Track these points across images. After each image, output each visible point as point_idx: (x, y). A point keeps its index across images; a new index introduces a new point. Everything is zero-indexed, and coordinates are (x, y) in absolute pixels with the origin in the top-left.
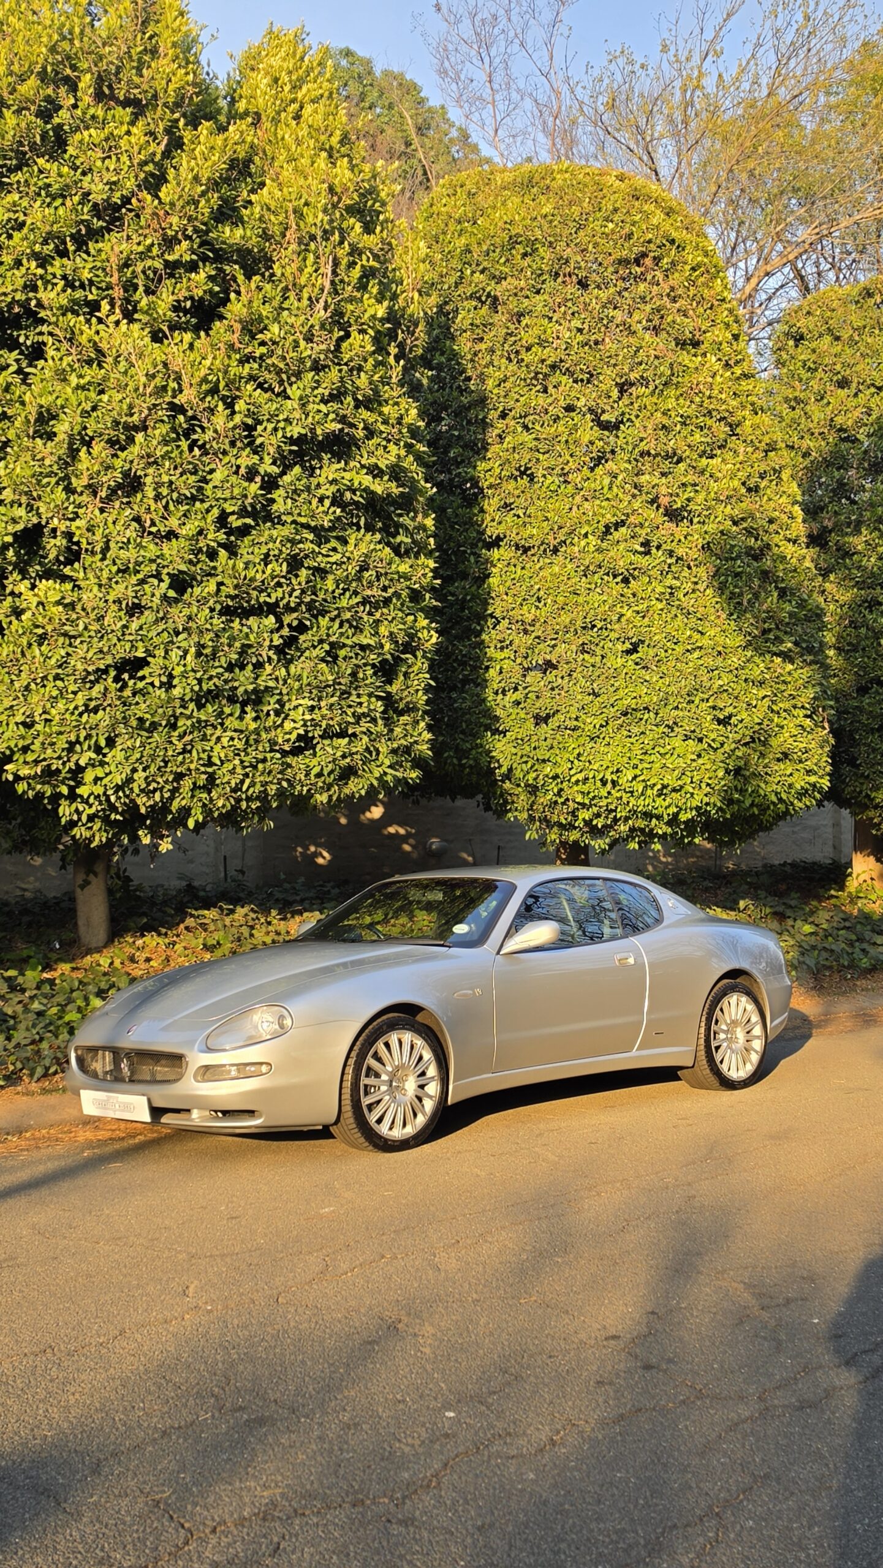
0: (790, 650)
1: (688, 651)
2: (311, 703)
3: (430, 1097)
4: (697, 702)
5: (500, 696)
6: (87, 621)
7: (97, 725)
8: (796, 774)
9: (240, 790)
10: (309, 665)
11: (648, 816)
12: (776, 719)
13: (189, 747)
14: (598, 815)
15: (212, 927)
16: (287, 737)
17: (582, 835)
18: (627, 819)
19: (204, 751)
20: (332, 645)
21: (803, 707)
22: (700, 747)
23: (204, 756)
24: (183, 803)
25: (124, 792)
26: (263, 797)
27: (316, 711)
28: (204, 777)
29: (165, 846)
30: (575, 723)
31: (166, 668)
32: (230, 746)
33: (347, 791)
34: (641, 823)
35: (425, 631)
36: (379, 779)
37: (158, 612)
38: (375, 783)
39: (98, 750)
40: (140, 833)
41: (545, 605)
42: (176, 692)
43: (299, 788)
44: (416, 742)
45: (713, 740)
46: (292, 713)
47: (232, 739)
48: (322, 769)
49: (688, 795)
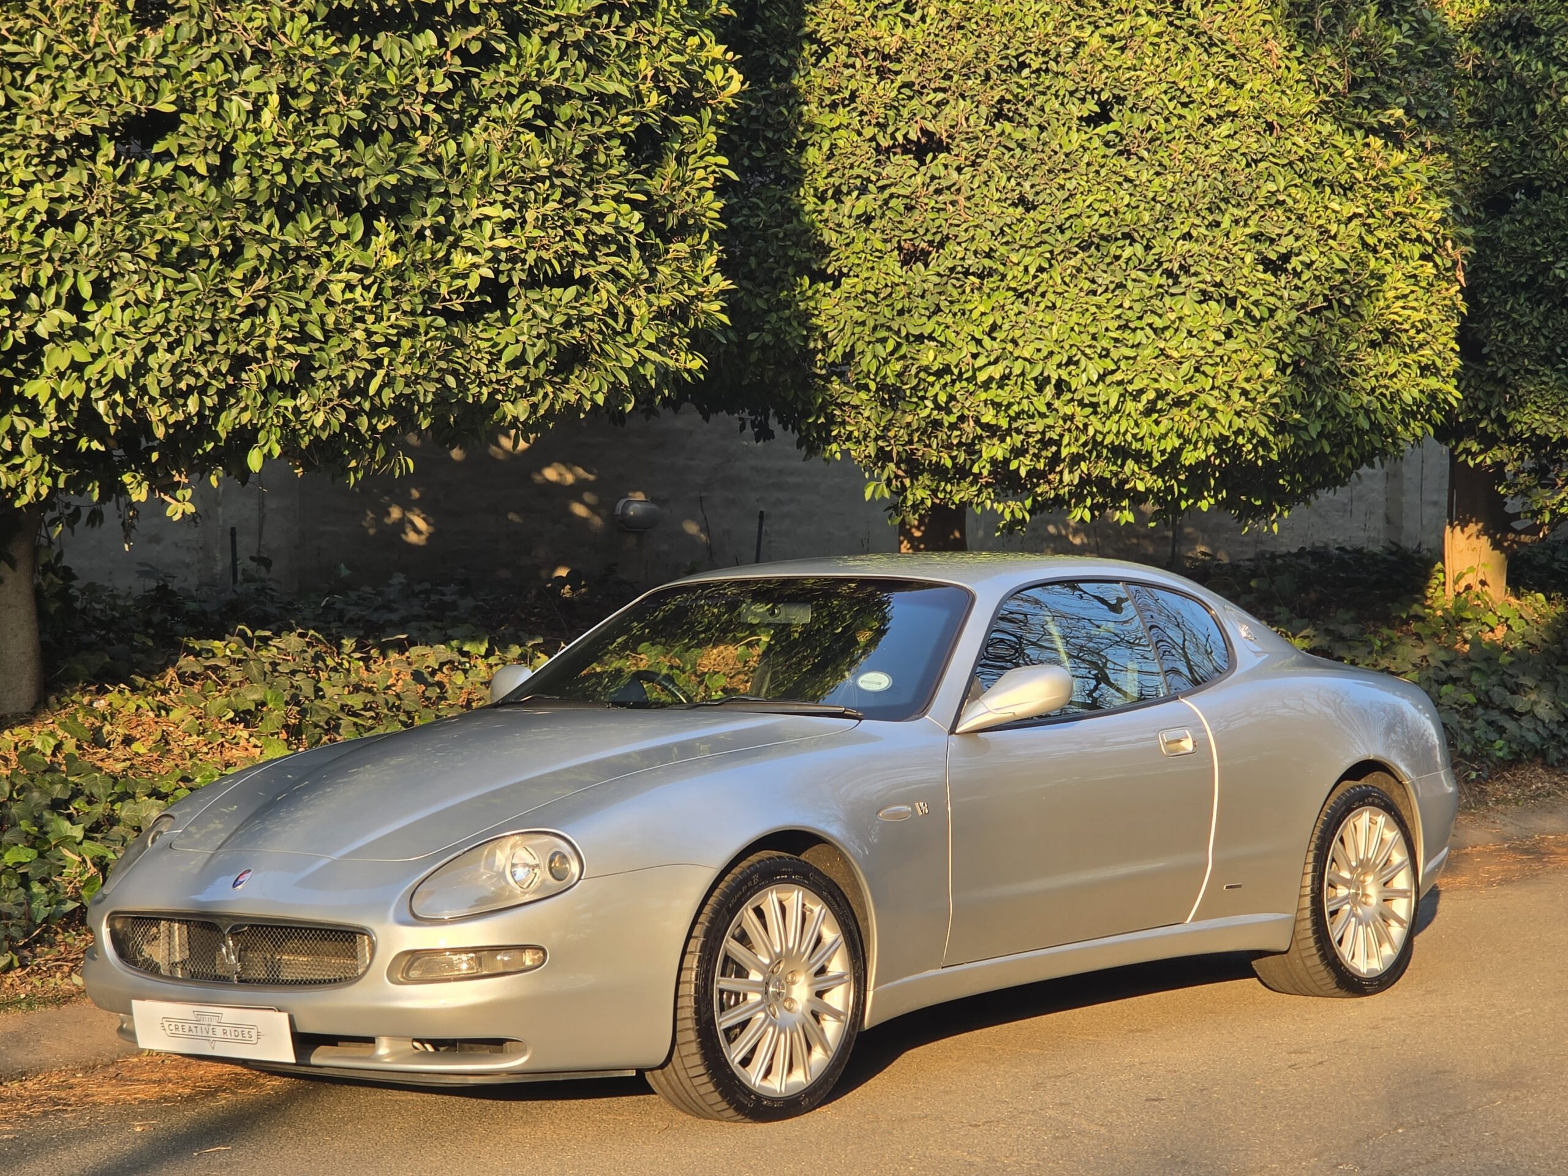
0: (1399, 123)
1: (1209, 120)
2: (508, 214)
3: (836, 1014)
4: (1226, 223)
5: (831, 204)
6: (50, 33)
7: (74, 254)
8: (1403, 376)
9: (364, 393)
10: (498, 134)
11: (1120, 453)
12: (1373, 264)
13: (262, 303)
14: (1019, 452)
15: (235, 674)
16: (460, 283)
17: (980, 491)
18: (1076, 459)
19: (292, 311)
20: (546, 93)
21: (1419, 239)
22: (1230, 316)
23: (292, 321)
24: (245, 417)
25: (124, 394)
26: (403, 409)
27: (517, 230)
28: (292, 364)
29: (179, 507)
30: (987, 262)
31: (218, 136)
32: (347, 302)
33: (569, 396)
34: (1102, 469)
35: (719, 68)
36: (630, 372)
37: (201, 17)
38: (625, 380)
39: (74, 303)
40: (127, 478)
41: (923, 19)
42: (239, 185)
43: (474, 389)
44: (700, 297)
45: (1256, 303)
46: (467, 234)
47: (350, 287)
48: (524, 351)
49: (1205, 414)
